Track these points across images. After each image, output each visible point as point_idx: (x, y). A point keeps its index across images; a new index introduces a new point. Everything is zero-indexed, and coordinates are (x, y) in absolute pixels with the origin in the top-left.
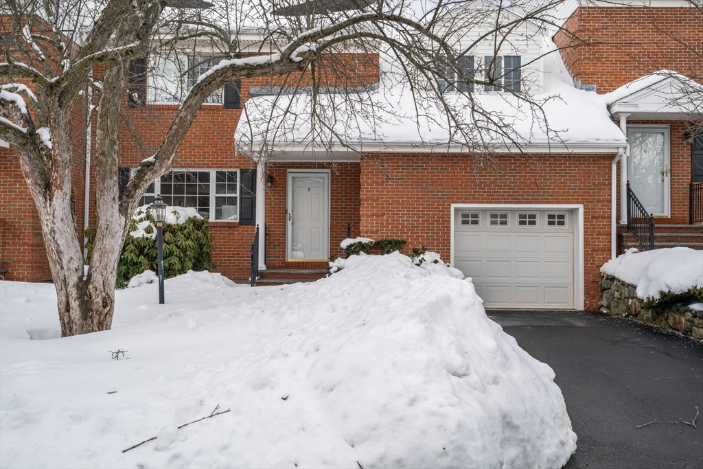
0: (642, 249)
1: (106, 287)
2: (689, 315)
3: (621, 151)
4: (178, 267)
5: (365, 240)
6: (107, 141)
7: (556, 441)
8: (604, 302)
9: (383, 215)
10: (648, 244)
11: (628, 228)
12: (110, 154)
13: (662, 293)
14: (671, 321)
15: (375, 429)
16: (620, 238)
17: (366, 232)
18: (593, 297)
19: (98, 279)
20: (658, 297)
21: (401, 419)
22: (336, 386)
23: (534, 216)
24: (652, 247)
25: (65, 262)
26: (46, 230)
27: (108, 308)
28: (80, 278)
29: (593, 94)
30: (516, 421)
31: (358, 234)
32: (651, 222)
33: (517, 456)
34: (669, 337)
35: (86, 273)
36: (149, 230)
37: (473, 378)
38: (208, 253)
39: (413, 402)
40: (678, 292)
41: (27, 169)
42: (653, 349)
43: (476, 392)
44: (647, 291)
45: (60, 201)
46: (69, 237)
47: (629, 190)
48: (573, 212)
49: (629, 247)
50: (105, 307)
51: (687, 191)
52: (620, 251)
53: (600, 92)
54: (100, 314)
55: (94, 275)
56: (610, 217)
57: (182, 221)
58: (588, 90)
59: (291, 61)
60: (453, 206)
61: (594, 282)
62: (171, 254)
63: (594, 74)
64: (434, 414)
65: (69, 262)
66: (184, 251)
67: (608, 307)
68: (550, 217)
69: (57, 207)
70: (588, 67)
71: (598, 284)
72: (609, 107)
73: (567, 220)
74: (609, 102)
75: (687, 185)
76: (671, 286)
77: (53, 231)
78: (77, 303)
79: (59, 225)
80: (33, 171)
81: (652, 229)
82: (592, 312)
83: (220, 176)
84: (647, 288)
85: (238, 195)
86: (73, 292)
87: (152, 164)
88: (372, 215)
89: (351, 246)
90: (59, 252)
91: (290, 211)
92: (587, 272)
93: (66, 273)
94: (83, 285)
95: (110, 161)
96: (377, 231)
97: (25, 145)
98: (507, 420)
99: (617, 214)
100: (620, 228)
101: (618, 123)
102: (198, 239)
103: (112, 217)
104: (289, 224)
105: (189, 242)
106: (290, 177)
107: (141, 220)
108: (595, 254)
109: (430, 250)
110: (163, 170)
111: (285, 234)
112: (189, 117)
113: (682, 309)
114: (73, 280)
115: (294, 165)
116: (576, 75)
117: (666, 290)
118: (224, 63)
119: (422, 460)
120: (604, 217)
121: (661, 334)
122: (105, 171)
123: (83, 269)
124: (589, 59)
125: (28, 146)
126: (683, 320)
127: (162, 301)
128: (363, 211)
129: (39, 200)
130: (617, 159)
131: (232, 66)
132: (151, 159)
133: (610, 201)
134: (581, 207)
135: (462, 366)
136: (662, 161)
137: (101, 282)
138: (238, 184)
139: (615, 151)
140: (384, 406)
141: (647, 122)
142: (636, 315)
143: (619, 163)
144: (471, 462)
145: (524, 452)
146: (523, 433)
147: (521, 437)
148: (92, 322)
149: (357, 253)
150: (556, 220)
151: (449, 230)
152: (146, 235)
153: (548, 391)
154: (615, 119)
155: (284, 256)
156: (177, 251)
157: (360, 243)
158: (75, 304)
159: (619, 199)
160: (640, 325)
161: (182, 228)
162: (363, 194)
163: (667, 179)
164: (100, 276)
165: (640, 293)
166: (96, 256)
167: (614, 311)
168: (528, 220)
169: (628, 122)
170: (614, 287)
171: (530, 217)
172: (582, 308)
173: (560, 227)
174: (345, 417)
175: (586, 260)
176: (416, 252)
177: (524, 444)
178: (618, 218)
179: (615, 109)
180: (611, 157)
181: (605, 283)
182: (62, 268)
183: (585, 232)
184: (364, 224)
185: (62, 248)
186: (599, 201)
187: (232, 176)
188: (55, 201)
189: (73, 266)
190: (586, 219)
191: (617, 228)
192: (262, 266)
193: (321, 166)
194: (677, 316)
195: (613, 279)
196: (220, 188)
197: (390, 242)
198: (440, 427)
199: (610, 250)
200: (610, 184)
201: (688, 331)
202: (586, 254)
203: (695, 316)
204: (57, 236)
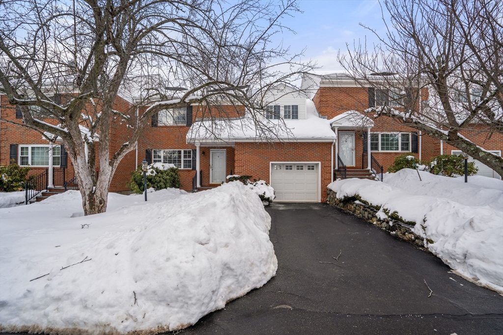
0: (342, 178)
1: (102, 196)
2: (355, 205)
3: (334, 141)
4: (164, 186)
5: (236, 176)
6: (103, 136)
7: (260, 273)
8: (328, 199)
9: (243, 166)
10: (344, 177)
11: (338, 171)
12: (104, 141)
13: (344, 196)
14: (349, 207)
15: (146, 273)
16: (335, 174)
17: (237, 173)
18: (324, 197)
19: (98, 193)
20: (343, 198)
21: (160, 269)
22: (138, 249)
23: (302, 166)
24: (346, 178)
25: (84, 186)
26: (76, 172)
27: (102, 204)
28: (91, 192)
29: (326, 120)
30: (232, 267)
31: (234, 174)
32: (345, 168)
33: (233, 284)
34: (347, 214)
35: (94, 190)
36: (152, 172)
37: (211, 244)
38: (178, 181)
39: (168, 259)
40: (350, 196)
41: (67, 147)
42: (337, 219)
43: (210, 253)
44: (340, 196)
45: (80, 160)
46: (86, 175)
47: (338, 156)
48: (317, 165)
49: (338, 178)
50: (101, 204)
51: (361, 156)
52: (335, 179)
53: (328, 119)
54: (99, 207)
55: (97, 191)
56: (331, 167)
57: (165, 169)
58: (324, 118)
59: (185, 102)
60: (271, 162)
61: (325, 191)
62: (160, 181)
63: (326, 112)
64: (177, 267)
65: (86, 185)
66: (166, 180)
67: (329, 201)
68: (308, 166)
69: (79, 163)
70: (324, 110)
71: (327, 193)
72: (331, 125)
73: (315, 168)
74: (331, 123)
75: (361, 154)
76: (348, 194)
77: (78, 173)
78: (88, 202)
79: (81, 170)
80: (69, 148)
81: (345, 171)
82: (324, 203)
83: (185, 152)
84: (340, 194)
85: (191, 159)
86: (87, 198)
87: (127, 145)
88: (239, 166)
89: (230, 178)
90: (81, 181)
91: (211, 165)
92: (322, 188)
93: (85, 190)
94: (92, 195)
95: (104, 144)
96: (241, 172)
97: (66, 137)
98: (227, 266)
99: (333, 165)
100: (335, 171)
101: (334, 131)
102: (172, 176)
103: (105, 167)
104: (211, 170)
105: (168, 177)
106: (211, 152)
107: (150, 169)
108: (325, 181)
109: (262, 180)
110: (132, 148)
111: (209, 173)
112: (142, 126)
113: (352, 203)
114: (87, 193)
115: (212, 148)
116: (320, 113)
117: (346, 195)
118: (157, 103)
119: (166, 292)
120: (328, 167)
121: (344, 213)
122: (102, 148)
123: (93, 188)
124: (324, 106)
125: (67, 138)
126: (353, 207)
127: (146, 200)
128: (236, 164)
129: (73, 160)
130: (333, 144)
131: (160, 104)
132: (127, 143)
133: (331, 160)
134: (320, 163)
135: (205, 239)
136: (352, 146)
137: (100, 194)
138: (192, 155)
139: (332, 141)
140: (154, 261)
141: (346, 131)
142: (338, 205)
143: (335, 145)
144: (191, 293)
145: (238, 281)
146: (236, 272)
147: (235, 274)
148: (95, 210)
149: (232, 181)
150: (311, 168)
151: (269, 172)
152: (151, 174)
153: (260, 248)
154: (333, 129)
155: (209, 182)
156: (162, 180)
157: (234, 177)
158: (87, 203)
159: (334, 158)
160: (338, 209)
161: (165, 172)
162: (236, 158)
163: (354, 152)
164: (99, 191)
165: (338, 196)
166: (98, 183)
167: (331, 203)
168: (300, 167)
169: (338, 131)
170: (331, 194)
171: (301, 166)
172: (320, 202)
173: (313, 170)
174: (137, 266)
175: (322, 183)
176: (255, 180)
177: (237, 277)
178: (334, 168)
179: (333, 125)
180: (331, 143)
181: (328, 192)
182: (83, 188)
183: (322, 172)
184: (236, 170)
185: (82, 180)
186: (327, 160)
187: (189, 152)
188: (78, 161)
189: (88, 187)
190: (322, 167)
191: (334, 171)
192: (198, 186)
193: (221, 148)
194: (351, 206)
195: (331, 190)
196: (185, 157)
197: (245, 177)
198: (178, 274)
199: (331, 179)
200: (331, 154)
201: (354, 212)
202: (322, 181)
203: (356, 206)
204: (80, 175)
